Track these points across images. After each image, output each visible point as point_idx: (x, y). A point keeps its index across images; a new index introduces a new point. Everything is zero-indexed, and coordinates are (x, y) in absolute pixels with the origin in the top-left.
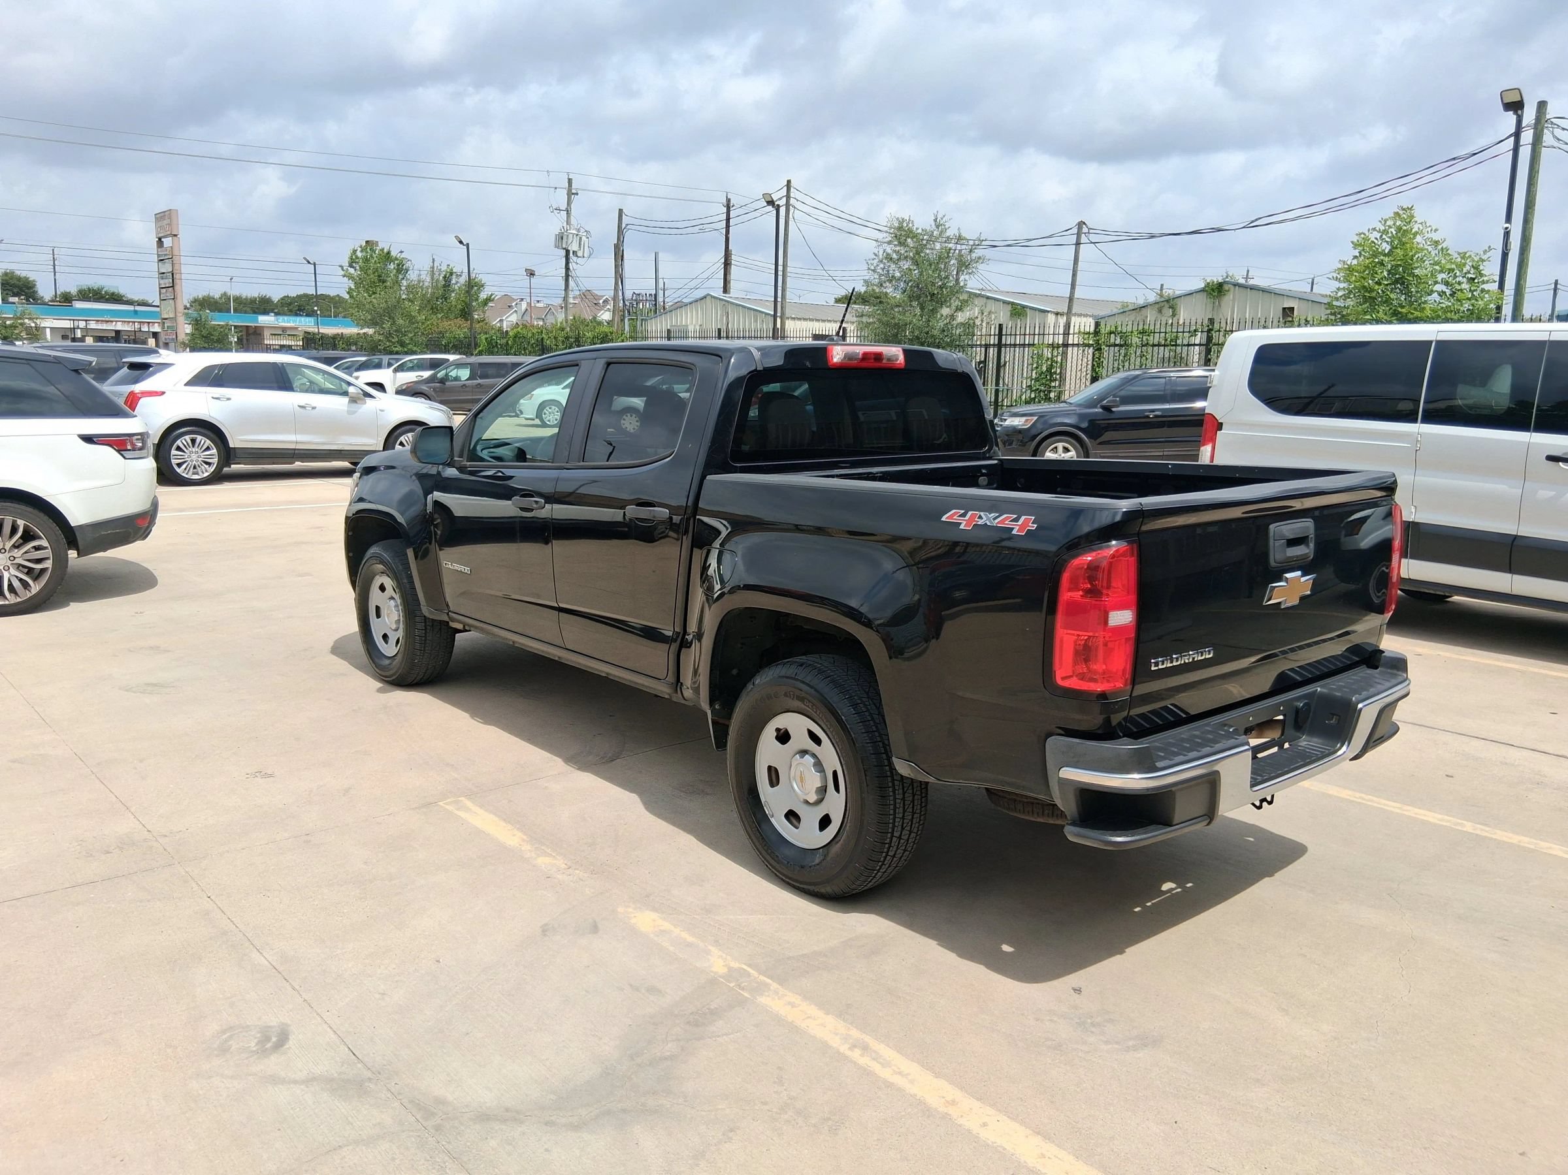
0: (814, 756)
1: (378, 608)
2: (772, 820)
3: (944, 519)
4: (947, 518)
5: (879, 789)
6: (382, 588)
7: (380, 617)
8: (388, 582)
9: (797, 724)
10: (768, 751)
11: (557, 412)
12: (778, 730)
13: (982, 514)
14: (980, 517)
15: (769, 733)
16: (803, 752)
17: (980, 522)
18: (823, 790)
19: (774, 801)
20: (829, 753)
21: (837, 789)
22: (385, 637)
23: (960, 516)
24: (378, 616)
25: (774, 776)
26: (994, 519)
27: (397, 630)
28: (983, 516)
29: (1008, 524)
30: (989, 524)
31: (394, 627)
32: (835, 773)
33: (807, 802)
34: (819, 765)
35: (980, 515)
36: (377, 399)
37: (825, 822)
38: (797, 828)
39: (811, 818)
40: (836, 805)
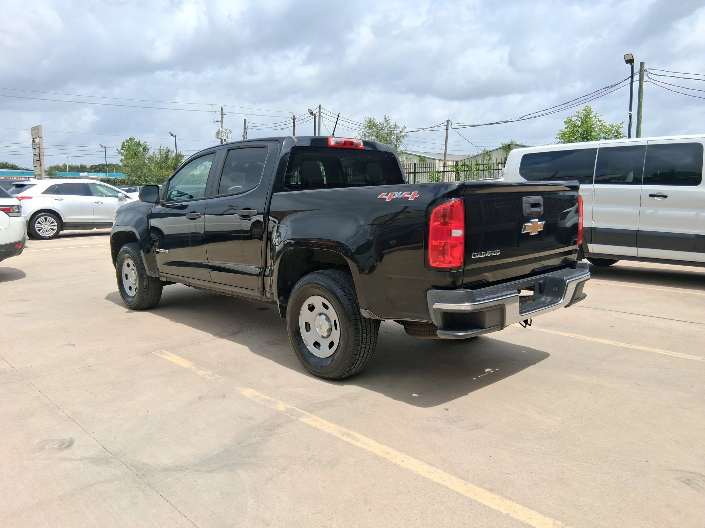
0: (326, 315)
1: (126, 275)
2: (308, 347)
3: (379, 198)
4: (380, 197)
5: (355, 325)
6: (128, 265)
7: (127, 279)
8: (131, 262)
9: (317, 301)
10: (305, 315)
12: (309, 305)
13: (395, 193)
14: (394, 195)
15: (305, 307)
16: (321, 314)
17: (395, 197)
18: (330, 330)
19: (308, 338)
20: (332, 313)
21: (336, 328)
22: (130, 288)
23: (385, 195)
24: (127, 278)
25: (308, 327)
26: (401, 195)
27: (135, 284)
28: (396, 194)
29: (406, 196)
30: (398, 197)
31: (134, 283)
32: (335, 321)
33: (323, 337)
34: (328, 319)
35: (394, 194)
37: (331, 345)
38: (319, 349)
39: (325, 344)
40: (336, 337)
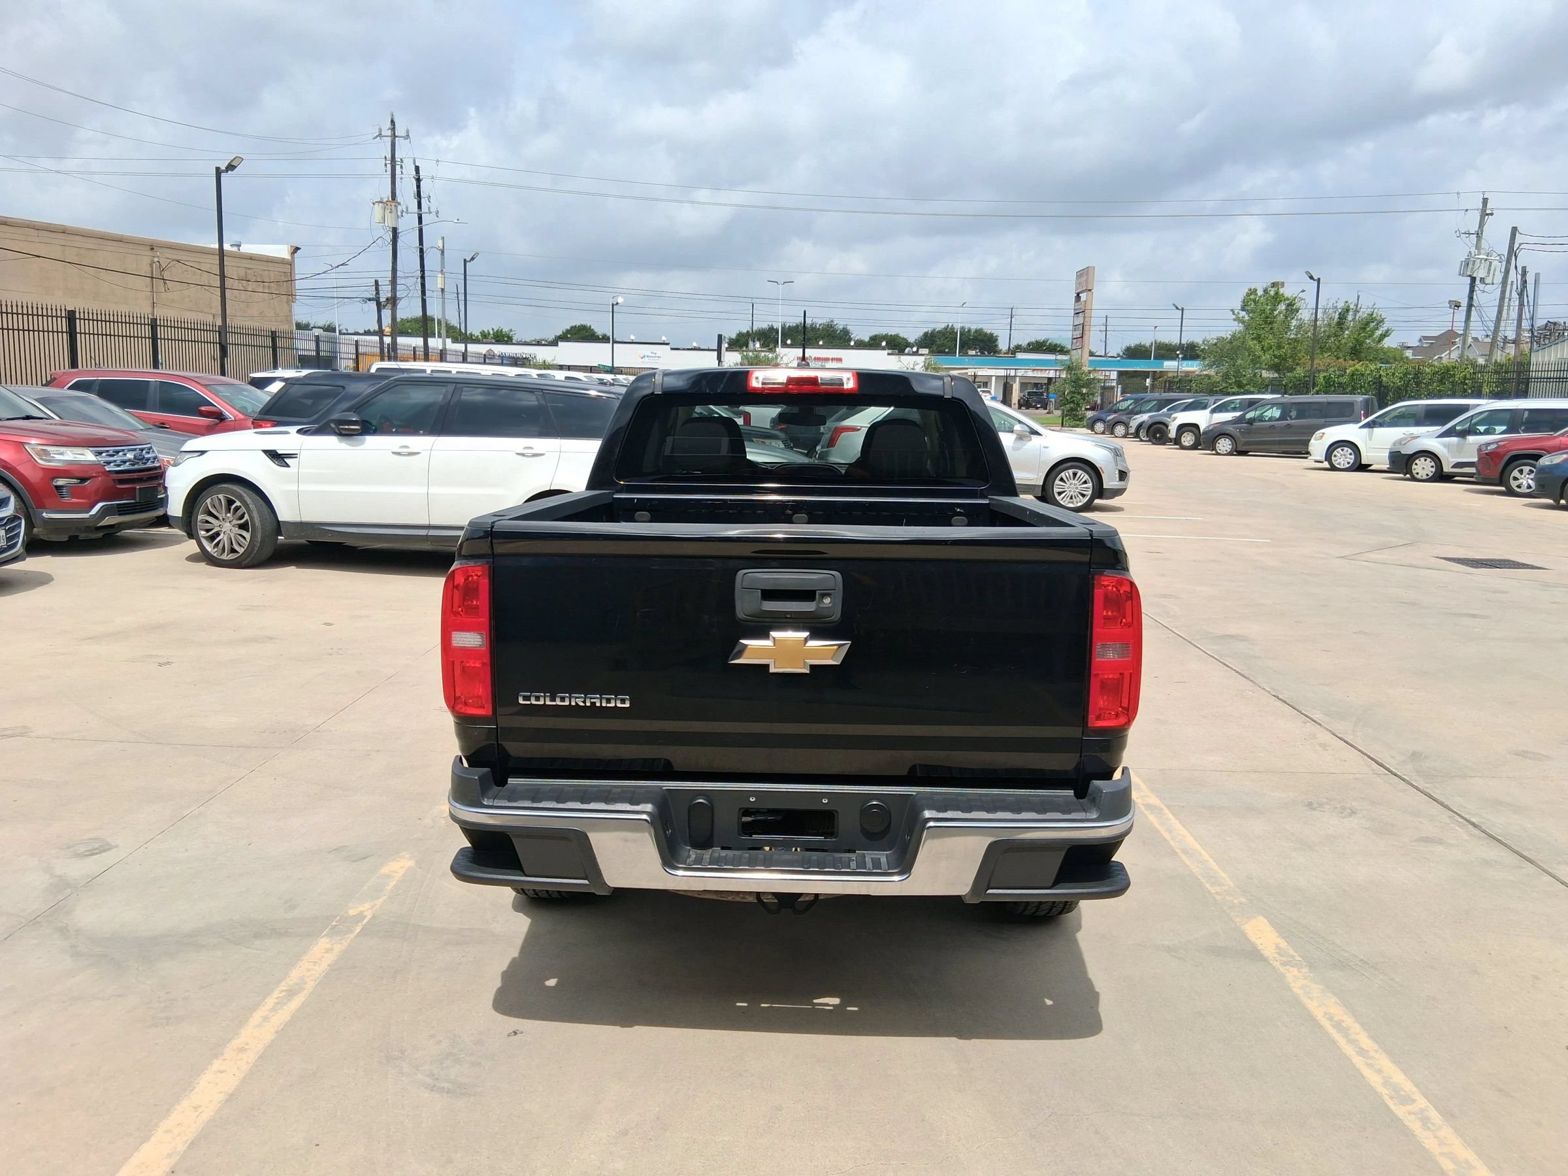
11: (1351, 454)
36: (1044, 436)
